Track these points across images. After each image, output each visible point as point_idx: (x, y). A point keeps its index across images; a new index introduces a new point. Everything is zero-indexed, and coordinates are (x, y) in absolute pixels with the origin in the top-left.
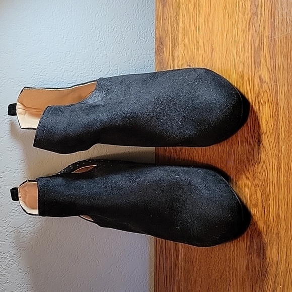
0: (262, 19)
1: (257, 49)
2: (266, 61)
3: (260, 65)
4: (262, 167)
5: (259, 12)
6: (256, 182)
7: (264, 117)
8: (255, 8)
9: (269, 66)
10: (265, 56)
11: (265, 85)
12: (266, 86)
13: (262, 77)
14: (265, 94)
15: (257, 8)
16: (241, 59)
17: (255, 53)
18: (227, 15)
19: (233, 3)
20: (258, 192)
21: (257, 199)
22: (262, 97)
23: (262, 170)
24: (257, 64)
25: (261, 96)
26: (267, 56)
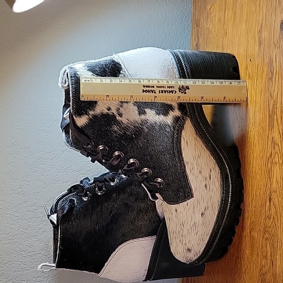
0: (276, 85)
1: (271, 111)
2: (278, 125)
3: (273, 128)
4: (272, 223)
5: (274, 78)
6: (267, 236)
7: (275, 176)
8: (270, 74)
9: (281, 130)
10: (277, 120)
11: (276, 146)
12: (278, 148)
13: (275, 140)
14: (277, 156)
15: (272, 75)
16: (258, 118)
17: (269, 116)
18: (248, 75)
19: (253, 65)
20: (268, 245)
21: (267, 252)
22: (274, 158)
23: (272, 226)
24: (271, 126)
25: (273, 156)
26: (279, 121)
